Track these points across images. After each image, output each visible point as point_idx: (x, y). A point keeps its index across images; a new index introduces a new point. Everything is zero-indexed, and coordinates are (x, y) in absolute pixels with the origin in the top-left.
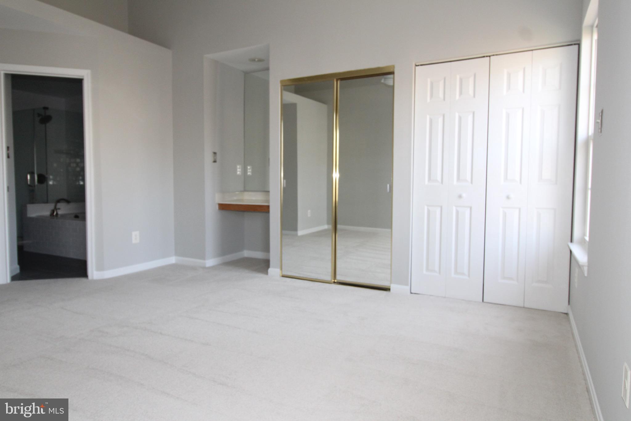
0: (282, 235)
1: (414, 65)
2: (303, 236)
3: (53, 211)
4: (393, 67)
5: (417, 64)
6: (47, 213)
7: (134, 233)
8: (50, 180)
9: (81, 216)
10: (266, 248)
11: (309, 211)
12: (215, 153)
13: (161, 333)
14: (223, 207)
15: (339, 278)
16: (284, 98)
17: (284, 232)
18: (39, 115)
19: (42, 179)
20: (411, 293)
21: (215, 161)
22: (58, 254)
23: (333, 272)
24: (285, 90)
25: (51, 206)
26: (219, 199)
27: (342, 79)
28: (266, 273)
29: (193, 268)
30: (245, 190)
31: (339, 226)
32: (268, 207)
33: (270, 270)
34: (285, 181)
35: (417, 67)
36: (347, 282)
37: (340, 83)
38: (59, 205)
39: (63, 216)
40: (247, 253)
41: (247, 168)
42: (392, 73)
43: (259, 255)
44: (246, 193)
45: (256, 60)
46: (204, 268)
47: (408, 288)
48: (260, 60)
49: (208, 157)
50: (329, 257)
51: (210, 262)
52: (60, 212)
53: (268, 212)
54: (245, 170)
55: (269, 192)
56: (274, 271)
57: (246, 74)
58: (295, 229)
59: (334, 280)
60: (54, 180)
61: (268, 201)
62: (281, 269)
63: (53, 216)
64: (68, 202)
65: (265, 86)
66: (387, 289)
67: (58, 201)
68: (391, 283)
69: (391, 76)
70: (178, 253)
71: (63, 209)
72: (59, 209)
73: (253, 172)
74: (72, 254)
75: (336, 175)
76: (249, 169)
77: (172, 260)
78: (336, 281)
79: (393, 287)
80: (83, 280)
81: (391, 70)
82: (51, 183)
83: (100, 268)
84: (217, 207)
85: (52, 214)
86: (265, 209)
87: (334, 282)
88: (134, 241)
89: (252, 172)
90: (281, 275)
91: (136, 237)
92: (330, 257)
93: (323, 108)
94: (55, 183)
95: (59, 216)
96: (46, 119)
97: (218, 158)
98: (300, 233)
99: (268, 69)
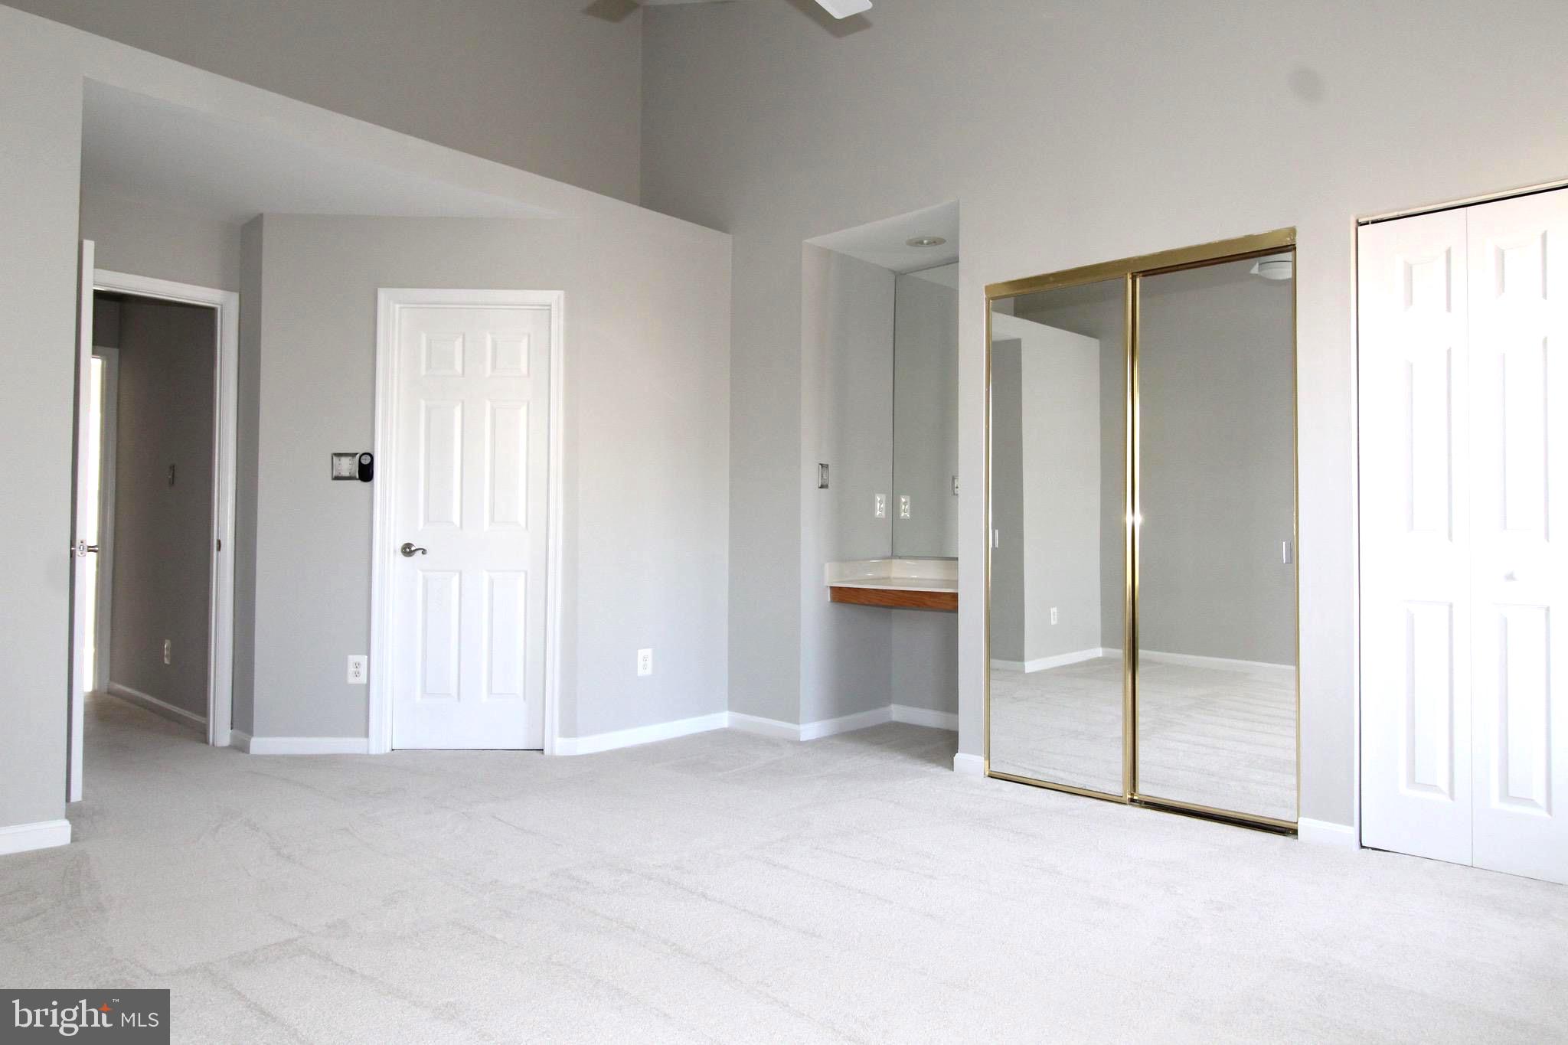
0: (988, 669)
1: (1353, 225)
2: (1037, 674)
4: (1293, 231)
5: (1361, 220)
7: (642, 653)
10: (949, 702)
11: (1054, 610)
12: (823, 466)
13: (704, 896)
14: (841, 595)
15: (1145, 790)
16: (994, 329)
17: (996, 663)
20: (1363, 847)
21: (822, 486)
23: (1129, 775)
24: (998, 310)
26: (834, 576)
27: (1146, 273)
28: (949, 764)
29: (770, 742)
30: (893, 556)
31: (1142, 653)
32: (954, 597)
33: (958, 758)
34: (997, 531)
35: (1360, 228)
36: (1170, 803)
37: (1141, 281)
40: (897, 713)
41: (899, 501)
42: (1291, 248)
43: (929, 718)
44: (896, 562)
45: (925, 242)
46: (796, 743)
47: (1354, 831)
48: (935, 242)
49: (809, 476)
50: (1118, 730)
51: (811, 730)
53: (955, 609)
54: (894, 506)
55: (955, 559)
56: (968, 761)
57: (899, 276)
58: (1020, 657)
59: (1132, 794)
61: (955, 583)
62: (988, 757)
66: (1287, 831)
68: (1299, 816)
69: (1288, 256)
70: (736, 704)
75: (1135, 519)
76: (905, 504)
77: (723, 720)
78: (1135, 798)
79: (1304, 825)
80: (533, 754)
81: (1287, 241)
83: (571, 730)
84: (828, 596)
86: (946, 604)
87: (1132, 801)
88: (641, 672)
89: (913, 510)
90: (987, 773)
91: (645, 662)
93: (1090, 347)
97: (832, 477)
98: (1030, 666)
99: (954, 260)
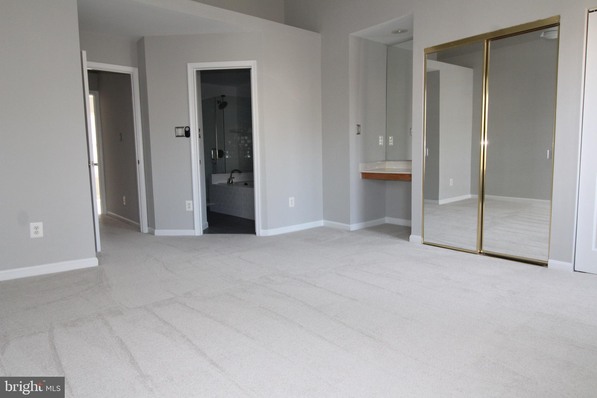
0: (424, 203)
1: (586, 13)
2: (444, 205)
3: (230, 180)
4: (559, 17)
5: (590, 10)
6: (226, 181)
7: (290, 199)
8: (227, 154)
9: (250, 183)
10: (408, 216)
11: (451, 180)
12: (358, 125)
13: (315, 286)
14: (366, 176)
15: (485, 249)
16: (427, 67)
17: (426, 201)
18: (218, 102)
19: (221, 154)
20: (576, 271)
21: (358, 134)
22: (233, 214)
23: (479, 243)
24: (429, 58)
25: (228, 176)
26: (362, 169)
27: (493, 39)
28: (408, 240)
29: (339, 231)
30: (387, 160)
31: (486, 196)
32: (410, 175)
33: (411, 237)
35: (589, 14)
36: (496, 254)
37: (490, 43)
38: (234, 175)
39: (236, 183)
40: (388, 220)
41: (389, 138)
42: (558, 24)
43: (400, 222)
44: (387, 163)
45: (399, 31)
46: (349, 231)
47: (571, 265)
48: (403, 31)
49: (353, 130)
51: (354, 227)
52: (234, 180)
53: (411, 180)
54: (386, 141)
55: (411, 161)
56: (415, 238)
57: (389, 47)
58: (437, 199)
59: (480, 250)
60: (229, 154)
61: (410, 170)
62: (423, 237)
63: (230, 183)
64: (240, 172)
65: (408, 56)
66: (544, 265)
67: (233, 172)
68: (548, 259)
69: (556, 28)
70: (326, 217)
71: (237, 178)
72: (234, 178)
73: (394, 142)
74: (244, 215)
75: (484, 143)
76: (391, 139)
77: (321, 223)
78: (482, 252)
79: (551, 262)
80: (252, 236)
81: (556, 22)
82: (227, 157)
83: (265, 227)
84: (361, 176)
85: (229, 182)
86: (407, 178)
87: (480, 253)
88: (290, 206)
90: (423, 242)
91: (292, 202)
92: (476, 227)
93: (470, 72)
94: (230, 157)
95: (234, 184)
96: (223, 105)
97: (362, 130)
98: (441, 202)
99: (412, 39)
